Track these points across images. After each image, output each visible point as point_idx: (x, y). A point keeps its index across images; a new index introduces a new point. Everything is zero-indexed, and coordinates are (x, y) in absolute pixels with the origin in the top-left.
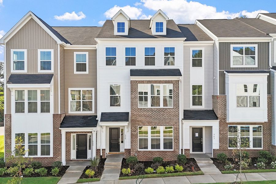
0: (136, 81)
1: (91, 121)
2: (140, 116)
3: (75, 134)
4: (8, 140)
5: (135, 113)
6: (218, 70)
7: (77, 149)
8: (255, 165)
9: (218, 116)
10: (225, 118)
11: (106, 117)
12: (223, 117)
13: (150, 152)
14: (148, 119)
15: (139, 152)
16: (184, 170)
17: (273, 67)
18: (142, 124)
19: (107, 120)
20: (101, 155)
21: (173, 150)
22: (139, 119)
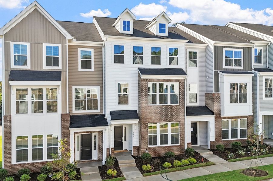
0: (147, 80)
1: (100, 120)
2: (150, 113)
3: (79, 135)
4: (8, 145)
5: (145, 111)
6: (214, 71)
7: (82, 150)
8: (249, 152)
9: (215, 111)
10: (219, 113)
11: (116, 115)
12: (218, 113)
13: (159, 147)
14: (157, 116)
15: (149, 148)
16: (197, 162)
17: (254, 69)
18: (152, 121)
19: (118, 118)
20: (110, 154)
21: (179, 144)
22: (149, 116)
